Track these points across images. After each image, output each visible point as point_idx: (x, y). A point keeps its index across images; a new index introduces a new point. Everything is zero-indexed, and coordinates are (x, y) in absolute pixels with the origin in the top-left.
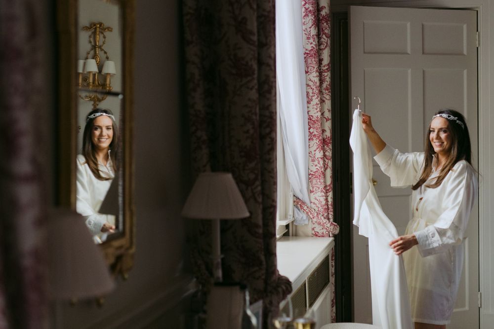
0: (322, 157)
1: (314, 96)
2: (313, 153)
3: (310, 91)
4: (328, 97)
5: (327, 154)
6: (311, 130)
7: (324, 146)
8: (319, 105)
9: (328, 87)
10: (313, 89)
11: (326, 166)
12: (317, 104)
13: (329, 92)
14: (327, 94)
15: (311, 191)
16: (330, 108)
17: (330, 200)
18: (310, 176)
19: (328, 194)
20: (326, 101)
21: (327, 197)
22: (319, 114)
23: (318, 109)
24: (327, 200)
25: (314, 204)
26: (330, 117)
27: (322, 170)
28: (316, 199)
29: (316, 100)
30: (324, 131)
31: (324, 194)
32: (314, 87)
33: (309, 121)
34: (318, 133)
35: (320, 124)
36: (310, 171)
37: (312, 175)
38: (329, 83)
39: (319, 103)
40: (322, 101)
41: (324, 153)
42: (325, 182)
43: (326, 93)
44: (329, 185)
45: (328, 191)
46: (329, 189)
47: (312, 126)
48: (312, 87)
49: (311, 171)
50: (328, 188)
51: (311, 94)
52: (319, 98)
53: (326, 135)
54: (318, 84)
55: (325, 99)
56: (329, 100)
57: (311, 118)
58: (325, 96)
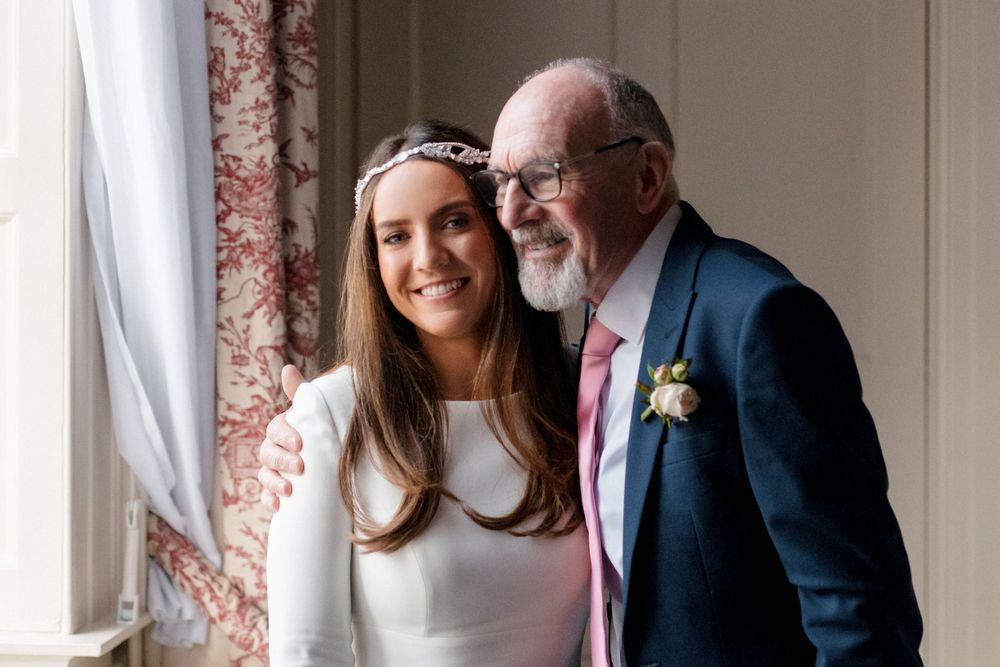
0: (280, 343)
1: (247, 67)
2: (240, 324)
3: (230, 46)
4: (305, 75)
5: (301, 328)
6: (233, 223)
7: (287, 295)
8: (270, 110)
9: (309, 28)
10: (243, 37)
12: (259, 105)
13: (311, 53)
14: (304, 62)
15: (225, 494)
16: (313, 122)
18: (225, 431)
22: (269, 150)
23: (266, 129)
25: (241, 553)
26: (313, 166)
28: (249, 532)
29: (253, 89)
30: (287, 226)
32: (247, 29)
33: (223, 179)
34: (262, 237)
35: (270, 195)
36: (222, 406)
37: (234, 423)
38: (310, 12)
39: (267, 98)
40: (282, 94)
41: (289, 324)
43: (297, 58)
47: (234, 203)
48: (236, 25)
49: (230, 407)
51: (231, 60)
52: (269, 79)
54: (265, 14)
55: (292, 85)
56: (309, 87)
57: (233, 166)
58: (294, 68)
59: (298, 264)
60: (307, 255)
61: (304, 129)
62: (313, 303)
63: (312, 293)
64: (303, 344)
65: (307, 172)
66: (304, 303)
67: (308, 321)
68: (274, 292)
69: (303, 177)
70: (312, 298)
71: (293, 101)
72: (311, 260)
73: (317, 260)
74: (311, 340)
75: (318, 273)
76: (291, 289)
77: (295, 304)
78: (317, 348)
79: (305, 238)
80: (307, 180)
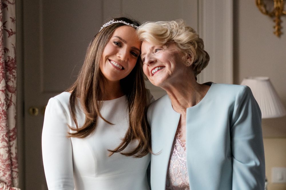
0: (4, 89)
5: (10, 84)
7: (6, 73)
11: (9, 102)
17: (14, 151)
19: (11, 143)
20: (9, 6)
21: (10, 147)
24: (9, 152)
26: (14, 30)
27: (4, 108)
31: (5, 144)
41: (6, 83)
42: (8, 126)
44: (14, 130)
45: (11, 139)
46: (13, 135)
50: (11, 134)
53: (9, 57)
55: (7, 3)
56: (13, 4)
59: (9, 63)
60: (12, 60)
61: (11, 18)
62: (14, 76)
63: (14, 72)
64: (11, 89)
65: (12, 32)
66: (11, 76)
67: (13, 82)
68: (2, 72)
69: (11, 34)
70: (14, 74)
71: (7, 9)
72: (14, 61)
73: (16, 61)
74: (14, 88)
75: (16, 66)
76: (7, 71)
77: (8, 76)
78: (16, 90)
79: (11, 54)
80: (12, 35)
